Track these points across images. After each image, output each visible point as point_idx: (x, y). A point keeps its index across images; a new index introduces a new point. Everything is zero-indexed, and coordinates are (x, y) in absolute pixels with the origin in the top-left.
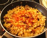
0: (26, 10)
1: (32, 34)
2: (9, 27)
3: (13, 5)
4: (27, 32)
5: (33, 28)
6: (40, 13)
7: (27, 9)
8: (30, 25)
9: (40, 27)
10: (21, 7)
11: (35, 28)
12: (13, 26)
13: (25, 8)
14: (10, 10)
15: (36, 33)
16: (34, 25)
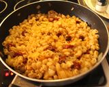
1: (76, 70)
2: (20, 64)
3: (19, 15)
4: (64, 69)
5: (74, 58)
6: (84, 24)
7: (54, 19)
9: (89, 53)
11: (79, 58)
12: (29, 60)
13: (47, 18)
14: (14, 27)
15: (84, 67)
16: (76, 52)
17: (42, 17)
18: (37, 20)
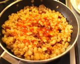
0: (41, 14)
1: (47, 55)
4: (39, 52)
5: (49, 45)
6: (64, 20)
7: (43, 12)
8: (45, 41)
9: (61, 43)
10: (32, 8)
11: (53, 46)
12: (17, 41)
16: (52, 41)
17: (35, 9)
18: (30, 11)
